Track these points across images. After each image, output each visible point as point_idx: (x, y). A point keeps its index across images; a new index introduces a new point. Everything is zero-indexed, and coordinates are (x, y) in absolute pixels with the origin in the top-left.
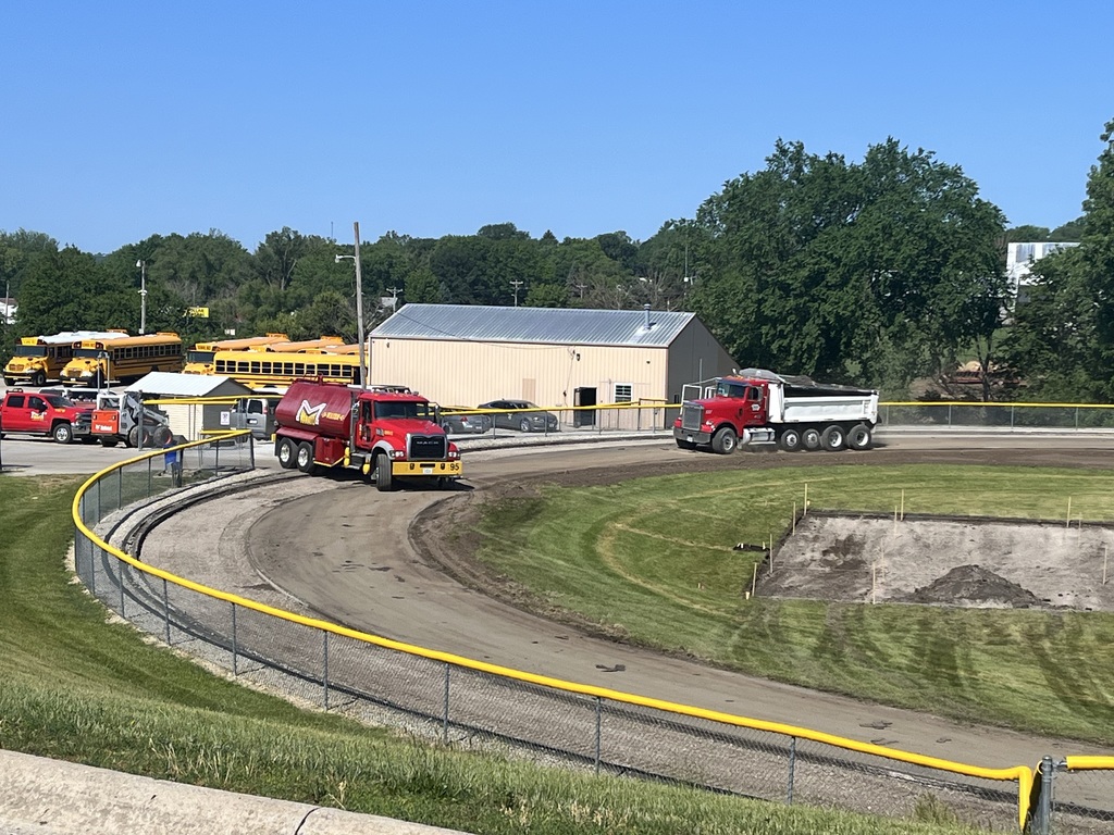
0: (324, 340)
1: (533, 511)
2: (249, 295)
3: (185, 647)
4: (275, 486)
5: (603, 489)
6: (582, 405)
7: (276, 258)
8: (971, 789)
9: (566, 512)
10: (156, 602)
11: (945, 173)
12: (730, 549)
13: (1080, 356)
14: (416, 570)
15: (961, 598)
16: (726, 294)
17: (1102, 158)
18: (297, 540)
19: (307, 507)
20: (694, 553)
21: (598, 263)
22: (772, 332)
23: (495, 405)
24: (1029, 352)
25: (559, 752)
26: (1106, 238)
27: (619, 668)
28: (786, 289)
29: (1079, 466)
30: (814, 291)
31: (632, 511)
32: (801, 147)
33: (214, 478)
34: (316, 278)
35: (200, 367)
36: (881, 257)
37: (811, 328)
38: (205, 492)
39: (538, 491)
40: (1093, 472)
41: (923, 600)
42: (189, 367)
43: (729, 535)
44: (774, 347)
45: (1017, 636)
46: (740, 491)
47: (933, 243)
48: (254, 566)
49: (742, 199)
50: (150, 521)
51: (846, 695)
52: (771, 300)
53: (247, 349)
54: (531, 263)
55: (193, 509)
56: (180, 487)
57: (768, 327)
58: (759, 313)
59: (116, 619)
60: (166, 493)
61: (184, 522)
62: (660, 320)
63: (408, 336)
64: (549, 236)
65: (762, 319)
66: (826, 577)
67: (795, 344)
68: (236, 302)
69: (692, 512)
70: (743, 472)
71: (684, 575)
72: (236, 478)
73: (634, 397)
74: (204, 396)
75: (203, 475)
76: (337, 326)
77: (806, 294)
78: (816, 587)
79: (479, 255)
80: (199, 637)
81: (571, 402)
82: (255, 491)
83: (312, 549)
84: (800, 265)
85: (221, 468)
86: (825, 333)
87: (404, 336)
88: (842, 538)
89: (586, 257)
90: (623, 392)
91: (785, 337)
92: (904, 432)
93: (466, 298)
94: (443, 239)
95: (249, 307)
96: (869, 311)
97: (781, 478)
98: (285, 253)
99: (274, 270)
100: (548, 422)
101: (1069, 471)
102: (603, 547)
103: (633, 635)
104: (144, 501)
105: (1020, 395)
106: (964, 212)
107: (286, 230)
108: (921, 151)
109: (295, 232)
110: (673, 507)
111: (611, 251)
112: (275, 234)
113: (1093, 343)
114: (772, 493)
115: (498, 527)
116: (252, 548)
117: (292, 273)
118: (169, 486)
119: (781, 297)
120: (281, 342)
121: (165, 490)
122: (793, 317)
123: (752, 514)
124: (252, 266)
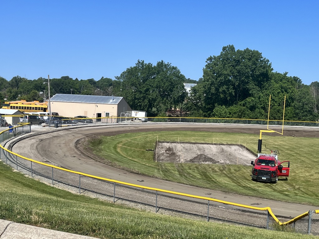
0: (35, 102)
1: (100, 142)
2: (9, 91)
3: (37, 178)
4: (37, 136)
5: (113, 137)
6: (98, 117)
7: (15, 82)
8: (239, 210)
9: (108, 142)
10: (23, 166)
11: (173, 68)
12: (145, 150)
13: (200, 108)
14: (82, 157)
15: (201, 161)
16: (127, 93)
17: (206, 66)
18: (49, 150)
19: (48, 141)
20: (138, 151)
21: (88, 85)
22: (138, 101)
23: (78, 117)
24: (190, 107)
25: (142, 203)
26: (208, 83)
27: (143, 181)
28: (141, 92)
29: (209, 131)
30: (147, 93)
31: (121, 142)
32: (144, 61)
33: (22, 134)
34: (24, 87)
35: (6, 107)
36: (161, 86)
37: (146, 101)
38: (22, 138)
39: (99, 137)
40: (213, 132)
41: (193, 162)
42: (3, 107)
43: (144, 147)
44: (138, 104)
45: (217, 170)
46: (142, 137)
47: (172, 83)
48: (42, 156)
49: (131, 72)
50: (12, 145)
51: (196, 186)
52: (138, 94)
53: (17, 103)
54: (74, 85)
55: (20, 142)
56: (15, 136)
57: (137, 100)
58: (135, 97)
59: (15, 171)
60: (12, 138)
61: (19, 145)
62: (115, 98)
63: (57, 101)
64: (77, 79)
65: (135, 98)
66: (169, 157)
67: (143, 104)
68: (6, 92)
69: (134, 142)
70: (142, 133)
71: (138, 157)
72: (27, 134)
73: (110, 115)
74: (12, 115)
75: (20, 133)
76: (36, 98)
77: (145, 93)
78: (168, 159)
79: (62, 83)
80: (38, 175)
81: (95, 117)
82: (33, 137)
83: (54, 152)
84: (144, 87)
85: (23, 132)
86: (149, 102)
87: (56, 101)
88: (168, 147)
89: (85, 84)
90: (107, 114)
91: (141, 103)
92: (171, 124)
93: (59, 92)
94: (53, 79)
95: (9, 94)
96: (159, 98)
97: (150, 134)
98: (17, 81)
99: (15, 85)
100: (90, 121)
101: (208, 132)
102: (119, 150)
103: (141, 172)
104: (8, 140)
105: (188, 115)
106: (178, 77)
107: (18, 76)
108: (168, 63)
109: (20, 77)
110: (130, 141)
111: (91, 83)
112: (15, 77)
113: (204, 105)
114: (149, 137)
115: (94, 146)
116: (40, 152)
117: (19, 86)
118: (12, 136)
119: (140, 94)
120: (25, 102)
121: (11, 137)
122: (142, 98)
123: (146, 143)
124: (9, 84)
